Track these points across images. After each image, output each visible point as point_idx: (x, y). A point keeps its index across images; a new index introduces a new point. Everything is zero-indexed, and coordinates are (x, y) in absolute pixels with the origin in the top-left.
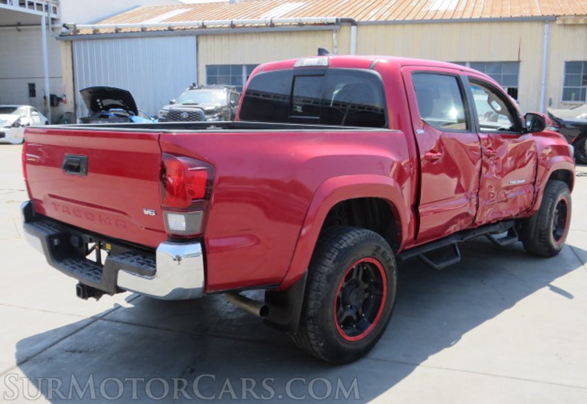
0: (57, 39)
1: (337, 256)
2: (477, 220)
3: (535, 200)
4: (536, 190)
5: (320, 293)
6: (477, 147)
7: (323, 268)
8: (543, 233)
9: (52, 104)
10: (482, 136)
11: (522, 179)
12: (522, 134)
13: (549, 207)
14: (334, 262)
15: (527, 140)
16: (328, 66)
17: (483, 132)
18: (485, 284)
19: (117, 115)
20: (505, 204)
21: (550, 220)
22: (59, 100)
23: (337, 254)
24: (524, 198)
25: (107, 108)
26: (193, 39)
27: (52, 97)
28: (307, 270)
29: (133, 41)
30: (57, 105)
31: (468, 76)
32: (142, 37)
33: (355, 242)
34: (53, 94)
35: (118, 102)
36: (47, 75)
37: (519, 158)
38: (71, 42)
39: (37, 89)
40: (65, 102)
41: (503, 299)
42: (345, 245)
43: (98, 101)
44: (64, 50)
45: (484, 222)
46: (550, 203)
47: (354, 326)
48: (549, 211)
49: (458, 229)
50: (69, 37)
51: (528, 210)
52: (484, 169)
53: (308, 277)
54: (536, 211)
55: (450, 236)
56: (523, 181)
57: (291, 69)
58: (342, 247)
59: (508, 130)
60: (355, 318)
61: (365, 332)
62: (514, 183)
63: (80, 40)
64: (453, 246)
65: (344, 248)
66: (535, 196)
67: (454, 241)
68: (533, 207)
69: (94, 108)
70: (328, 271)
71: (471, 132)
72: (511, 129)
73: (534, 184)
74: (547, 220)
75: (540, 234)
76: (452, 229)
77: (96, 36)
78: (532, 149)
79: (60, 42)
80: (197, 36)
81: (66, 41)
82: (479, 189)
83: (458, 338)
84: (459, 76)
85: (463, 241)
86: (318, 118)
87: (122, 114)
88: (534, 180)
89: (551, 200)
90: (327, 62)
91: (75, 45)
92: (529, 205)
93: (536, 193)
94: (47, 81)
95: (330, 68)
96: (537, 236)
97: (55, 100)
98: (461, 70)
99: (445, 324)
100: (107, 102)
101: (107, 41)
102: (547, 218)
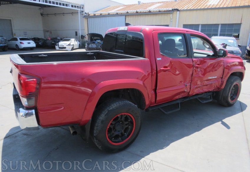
0: (83, 17)
1: (107, 113)
2: (190, 93)
3: (222, 84)
4: (223, 81)
5: (98, 128)
6: (191, 64)
7: (101, 117)
8: (225, 98)
9: (82, 38)
10: (194, 59)
11: (216, 76)
12: (217, 58)
13: (229, 87)
14: (105, 115)
15: (219, 60)
16: (127, 30)
17: (196, 57)
18: (194, 118)
19: (98, 42)
20: (206, 87)
21: (229, 93)
22: (84, 37)
23: (107, 112)
24: (216, 84)
25: (96, 40)
26: (124, 17)
27: (82, 36)
28: (91, 119)
29: (105, 18)
30: (83, 38)
31: (190, 34)
32: (108, 16)
33: (117, 107)
34: (82, 35)
35: (99, 38)
36: (80, 29)
37: (214, 68)
38: (87, 18)
39: (78, 33)
40: (86, 38)
41: (198, 126)
42: (111, 108)
43: (93, 37)
44: (85, 21)
45: (194, 94)
46: (229, 86)
47: (120, 138)
48: (228, 89)
49: (181, 97)
50: (87, 17)
51: (218, 88)
52: (194, 73)
53: (92, 121)
54: (222, 89)
55: (177, 100)
56: (216, 77)
57: (116, 31)
58: (110, 109)
59: (211, 56)
60: (120, 135)
61: (124, 141)
62: (211, 78)
63: (90, 18)
64: (178, 103)
65: (111, 110)
66: (222, 83)
67: (179, 102)
68: (221, 87)
69: (92, 40)
70: (102, 119)
71: (189, 58)
72: (213, 55)
73: (222, 78)
74: (227, 93)
75: (224, 98)
76: (177, 97)
77: (95, 16)
78: (222, 64)
79: (84, 18)
80: (126, 16)
81: (86, 18)
82: (191, 81)
83: (168, 145)
84: (185, 34)
85: (183, 102)
86: (123, 51)
87: (99, 42)
88: (222, 77)
89: (230, 84)
90: (127, 29)
91: (88, 19)
92: (219, 86)
93: (222, 82)
94: (80, 31)
95: (128, 31)
96: (223, 99)
97: (83, 37)
98: (187, 31)
99: (167, 136)
100: (95, 38)
101: (98, 18)
102: (227, 92)
